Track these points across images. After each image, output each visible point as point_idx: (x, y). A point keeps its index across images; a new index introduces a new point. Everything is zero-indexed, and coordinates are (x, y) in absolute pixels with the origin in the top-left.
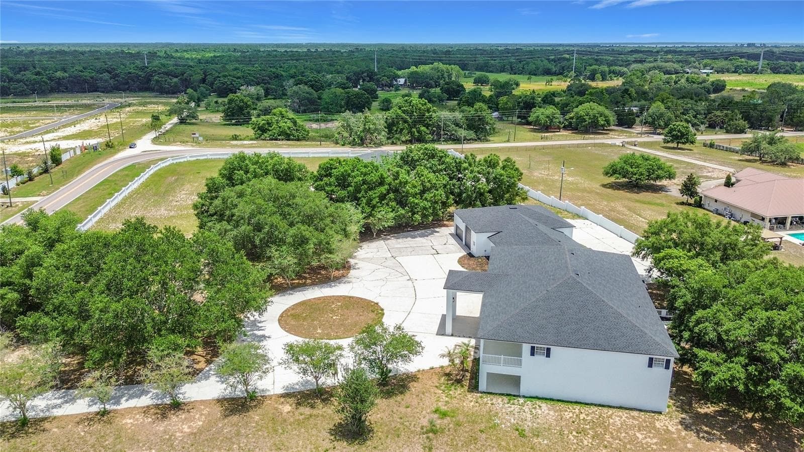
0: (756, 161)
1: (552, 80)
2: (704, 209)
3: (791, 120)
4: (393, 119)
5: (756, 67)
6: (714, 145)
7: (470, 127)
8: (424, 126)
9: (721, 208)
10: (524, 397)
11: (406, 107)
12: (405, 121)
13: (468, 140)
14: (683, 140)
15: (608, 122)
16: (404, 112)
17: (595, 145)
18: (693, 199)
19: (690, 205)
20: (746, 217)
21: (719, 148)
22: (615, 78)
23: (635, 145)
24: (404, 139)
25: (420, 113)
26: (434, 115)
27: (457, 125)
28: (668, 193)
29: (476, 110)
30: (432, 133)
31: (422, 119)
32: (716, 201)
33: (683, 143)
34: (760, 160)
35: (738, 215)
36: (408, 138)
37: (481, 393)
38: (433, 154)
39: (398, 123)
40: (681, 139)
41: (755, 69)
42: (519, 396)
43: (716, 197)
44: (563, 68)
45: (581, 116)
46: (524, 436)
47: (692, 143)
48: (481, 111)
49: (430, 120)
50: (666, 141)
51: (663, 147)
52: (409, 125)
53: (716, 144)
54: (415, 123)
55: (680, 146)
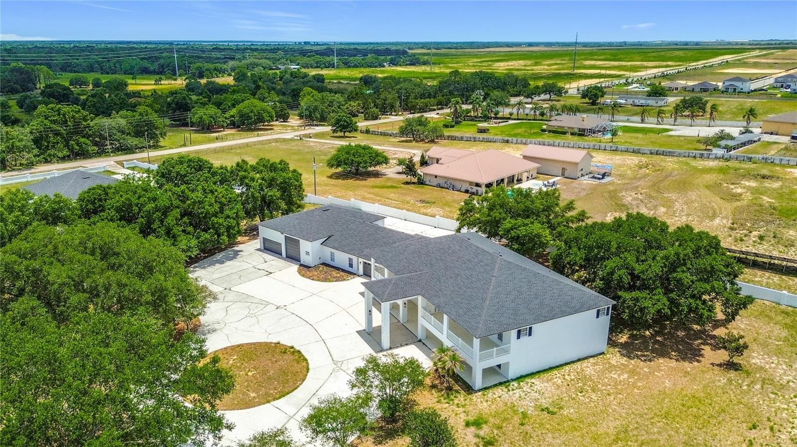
0: (410, 141)
1: (161, 79)
2: (427, 185)
3: (407, 105)
4: (41, 132)
5: (332, 62)
6: (369, 131)
7: (138, 134)
8: (84, 137)
9: (442, 182)
10: (513, 380)
11: (54, 116)
12: (57, 134)
13: (142, 149)
14: (349, 129)
15: (271, 117)
16: (54, 122)
17: (276, 140)
18: (416, 178)
19: (414, 183)
20: (466, 186)
21: (374, 133)
22: (220, 75)
23: (310, 137)
24: (60, 155)
25: (75, 122)
26: (92, 124)
27: (123, 132)
28: (387, 176)
29: (141, 114)
30: (96, 144)
31: (78, 130)
32: (436, 177)
33: (350, 132)
34: (414, 140)
35: (458, 185)
36: (66, 152)
37: (479, 390)
38: (201, 166)
39: (47, 136)
40: (347, 128)
41: (331, 65)
42: (508, 381)
43: (436, 174)
44: (162, 66)
45: (245, 114)
46: (553, 413)
47: (356, 130)
48: (147, 115)
49: (90, 130)
50: (334, 131)
51: (332, 137)
52: (63, 138)
53: (371, 130)
54: (71, 134)
55: (347, 134)
